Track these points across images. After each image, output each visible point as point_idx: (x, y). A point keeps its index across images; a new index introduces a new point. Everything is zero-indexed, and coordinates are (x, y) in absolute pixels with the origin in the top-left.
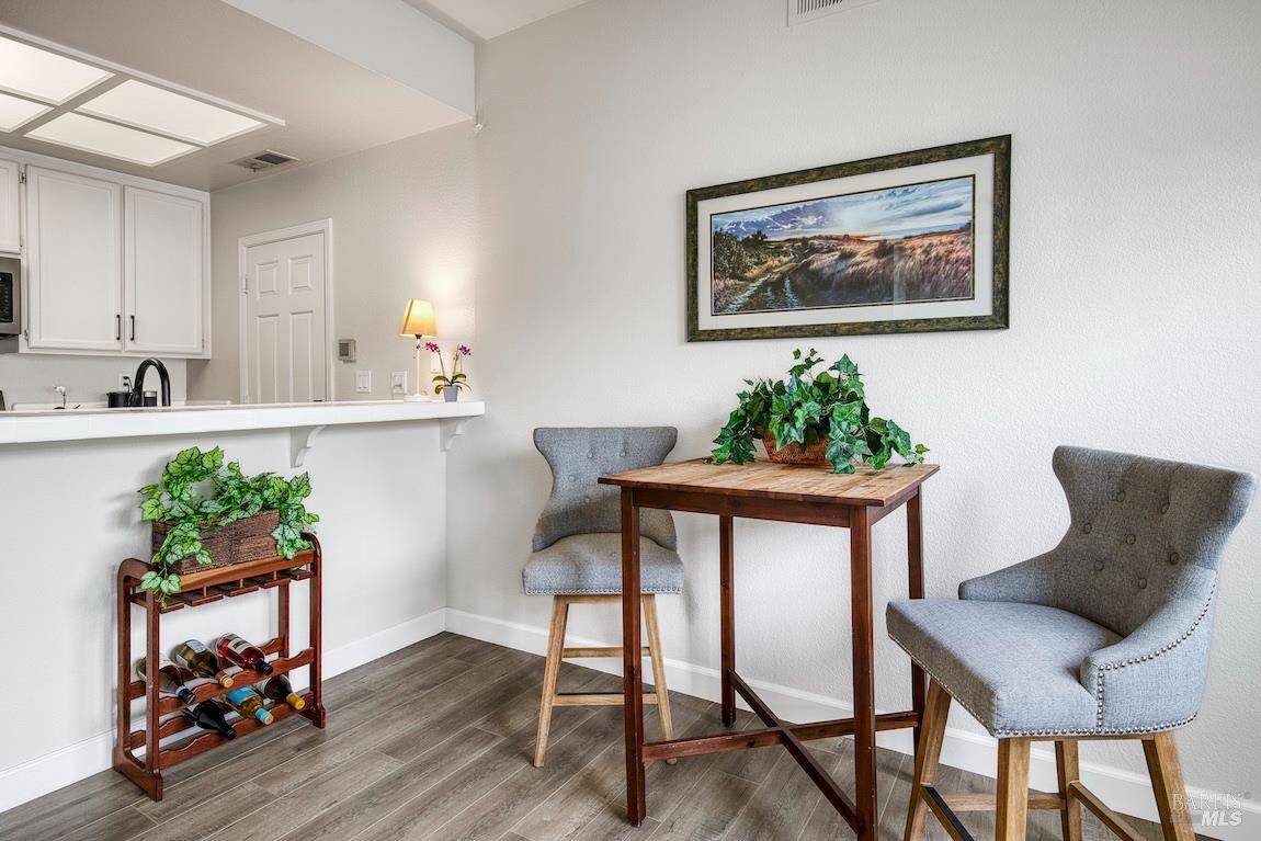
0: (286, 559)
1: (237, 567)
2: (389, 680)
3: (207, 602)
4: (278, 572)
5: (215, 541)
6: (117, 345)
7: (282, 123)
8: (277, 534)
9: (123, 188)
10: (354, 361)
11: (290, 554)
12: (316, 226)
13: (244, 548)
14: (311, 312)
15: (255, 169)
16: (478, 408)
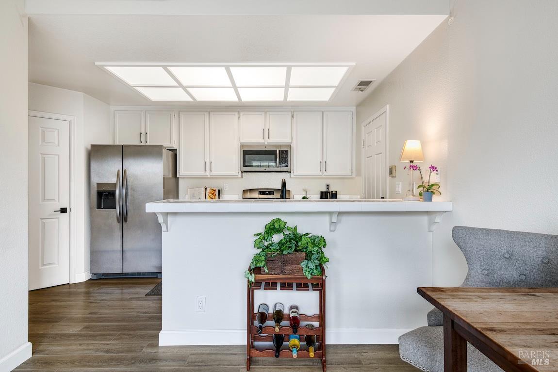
0: (307, 278)
1: (284, 276)
2: (375, 362)
3: (270, 289)
4: (304, 283)
5: (275, 262)
6: (320, 173)
7: (354, 64)
8: (303, 265)
9: (323, 113)
10: (395, 177)
11: (309, 277)
12: (382, 111)
13: (288, 268)
14: (381, 153)
15: (362, 91)
16: (448, 207)
